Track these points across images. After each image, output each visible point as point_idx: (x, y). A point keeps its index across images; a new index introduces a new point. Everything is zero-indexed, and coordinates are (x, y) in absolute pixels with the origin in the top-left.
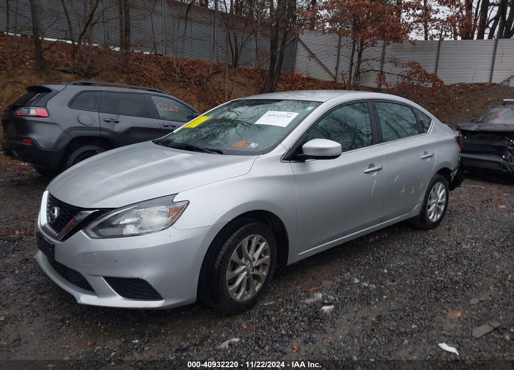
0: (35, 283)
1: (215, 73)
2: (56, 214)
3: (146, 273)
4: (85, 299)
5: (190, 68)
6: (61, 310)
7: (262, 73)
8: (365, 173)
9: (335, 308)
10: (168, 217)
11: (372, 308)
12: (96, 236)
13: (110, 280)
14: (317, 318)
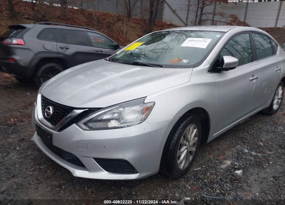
0: (33, 157)
1: (118, 21)
2: (51, 111)
3: (127, 156)
4: (79, 173)
5: (103, 18)
6: (57, 178)
7: (145, 21)
8: (250, 80)
9: (243, 172)
10: (143, 114)
11: (267, 171)
12: (88, 129)
13: (98, 160)
14: (236, 180)
